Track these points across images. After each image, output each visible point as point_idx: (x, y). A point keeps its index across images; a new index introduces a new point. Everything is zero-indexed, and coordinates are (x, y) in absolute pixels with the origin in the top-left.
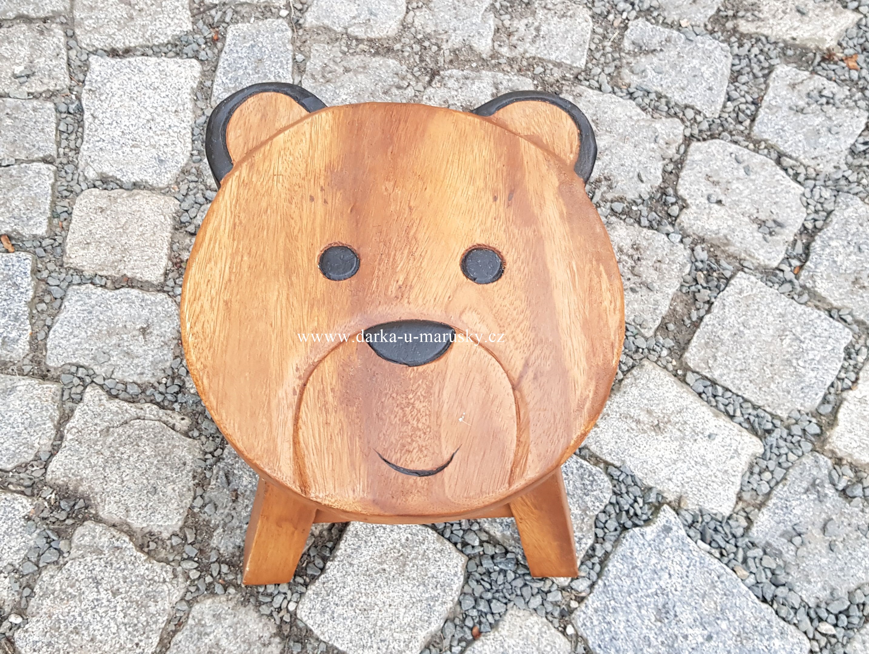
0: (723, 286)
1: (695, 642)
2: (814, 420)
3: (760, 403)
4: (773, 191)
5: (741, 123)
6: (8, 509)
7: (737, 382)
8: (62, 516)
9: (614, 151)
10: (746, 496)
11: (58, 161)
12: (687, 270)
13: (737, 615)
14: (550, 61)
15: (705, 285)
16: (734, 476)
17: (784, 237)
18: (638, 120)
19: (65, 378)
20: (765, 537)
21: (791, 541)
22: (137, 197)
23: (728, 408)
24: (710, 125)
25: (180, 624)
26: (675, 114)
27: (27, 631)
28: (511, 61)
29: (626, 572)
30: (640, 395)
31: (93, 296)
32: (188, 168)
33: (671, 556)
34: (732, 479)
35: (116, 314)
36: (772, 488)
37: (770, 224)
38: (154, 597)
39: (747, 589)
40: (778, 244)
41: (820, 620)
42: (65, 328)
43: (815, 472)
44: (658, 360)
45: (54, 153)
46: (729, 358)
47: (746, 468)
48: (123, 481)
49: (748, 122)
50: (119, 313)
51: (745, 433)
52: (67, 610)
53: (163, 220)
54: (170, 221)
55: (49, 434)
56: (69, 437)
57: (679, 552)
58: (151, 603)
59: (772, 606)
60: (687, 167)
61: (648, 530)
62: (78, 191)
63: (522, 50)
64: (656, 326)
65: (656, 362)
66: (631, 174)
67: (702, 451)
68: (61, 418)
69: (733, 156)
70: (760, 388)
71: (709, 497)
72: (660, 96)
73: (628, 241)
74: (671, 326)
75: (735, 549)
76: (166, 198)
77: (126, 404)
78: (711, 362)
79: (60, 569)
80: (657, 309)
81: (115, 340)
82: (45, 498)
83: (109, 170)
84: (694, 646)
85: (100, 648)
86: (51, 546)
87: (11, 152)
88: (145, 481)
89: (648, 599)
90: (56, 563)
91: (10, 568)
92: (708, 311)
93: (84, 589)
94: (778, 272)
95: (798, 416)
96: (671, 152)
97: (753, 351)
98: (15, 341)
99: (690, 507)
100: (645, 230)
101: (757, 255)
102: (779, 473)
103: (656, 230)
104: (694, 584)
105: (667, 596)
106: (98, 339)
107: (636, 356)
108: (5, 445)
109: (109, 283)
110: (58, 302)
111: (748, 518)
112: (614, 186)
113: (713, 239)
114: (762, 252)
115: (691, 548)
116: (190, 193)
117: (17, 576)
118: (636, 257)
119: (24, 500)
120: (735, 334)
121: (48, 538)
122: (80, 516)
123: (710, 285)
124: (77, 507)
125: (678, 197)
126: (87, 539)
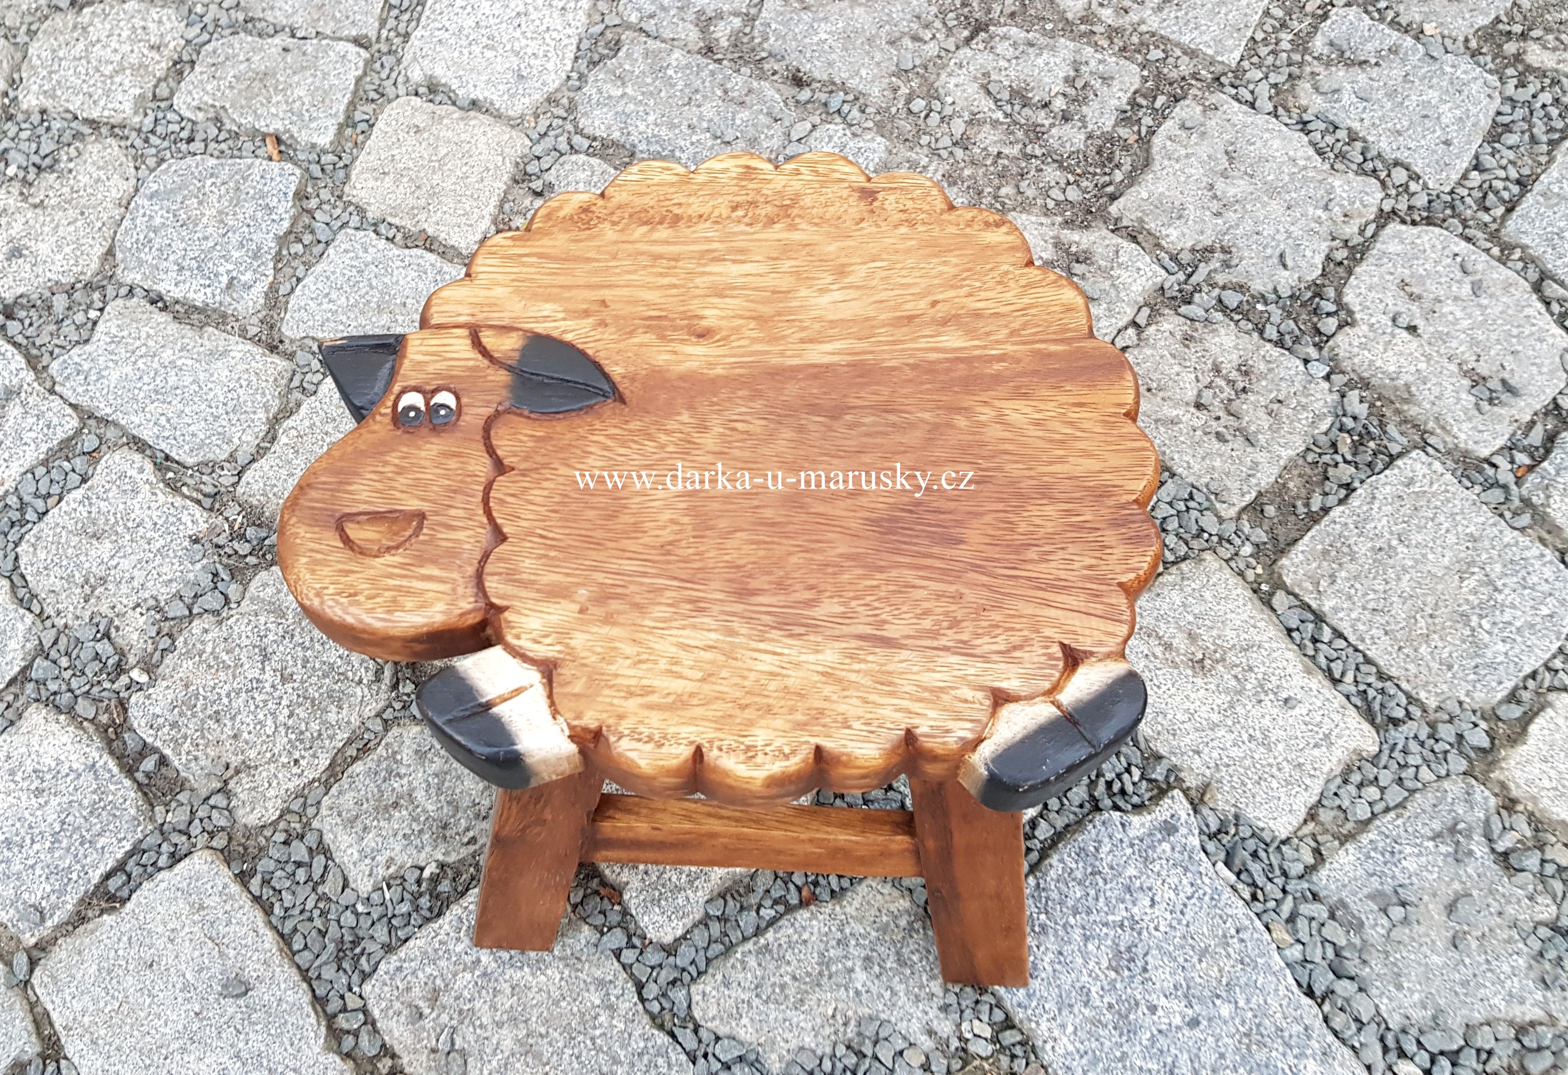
0: (1380, 466)
1: (1167, 1021)
2: (1483, 725)
3: (1394, 672)
4: (1515, 331)
5: (1487, 210)
6: (172, 519)
7: (1361, 627)
8: (243, 548)
9: (1249, 207)
10: (1325, 816)
11: (376, 47)
12: (1324, 427)
13: (1254, 1000)
14: (1178, 45)
15: (1349, 457)
16: (1311, 776)
17: (1514, 412)
18: (1305, 168)
19: (301, 357)
20: (1339, 890)
21: (1385, 911)
22: (472, 123)
23: (1332, 665)
24: (1430, 202)
25: (364, 750)
26: (1374, 171)
27: (148, 697)
28: (1113, 32)
29: (1079, 875)
30: (1184, 605)
31: (371, 249)
32: (559, 95)
33: (1164, 873)
34: (1308, 781)
35: (397, 283)
36: (1374, 815)
37: (1495, 384)
38: (340, 700)
39: (1283, 965)
40: (1500, 419)
41: (1402, 1054)
42: (320, 285)
43: (1460, 809)
44: (1231, 559)
45: (373, 35)
46: (1358, 586)
47: (1338, 771)
49: (1500, 211)
50: (401, 282)
51: (1352, 712)
52: (212, 683)
53: (500, 164)
54: (509, 167)
55: (256, 430)
56: (283, 439)
57: (1180, 870)
58: (333, 708)
59: (1320, 1006)
60: (1371, 260)
61: (1135, 820)
62: (392, 96)
63: (1136, 19)
64: (1244, 504)
65: (1227, 561)
66: (1269, 251)
67: (1266, 722)
68: (280, 411)
69: (1459, 259)
70: (1400, 648)
71: (1258, 799)
72: (1353, 137)
73: (1235, 357)
74: (1270, 510)
75: (1280, 895)
76: (514, 133)
78: (1324, 584)
79: (220, 623)
80: (1253, 476)
82: (227, 519)
83: (443, 74)
84: (1164, 1027)
85: (243, 752)
86: (215, 588)
87: (314, 21)
89: (1105, 930)
90: (216, 613)
91: (152, 602)
92: (1343, 501)
93: (244, 659)
94: (1486, 466)
95: (1458, 711)
96: (1350, 230)
97: (1405, 584)
98: (247, 287)
99: (1221, 805)
100: (1269, 346)
101: (1455, 430)
102: (1395, 795)
103: (1288, 349)
104: (1192, 928)
105: (1140, 934)
106: (362, 313)
107: (1195, 544)
108: (192, 428)
109: (399, 236)
110: (321, 246)
111: (1317, 852)
112: (1234, 262)
113: (1385, 386)
114: (1466, 426)
115: (1202, 869)
116: (551, 133)
117: (158, 617)
118: (1240, 385)
119: (198, 513)
120: (1380, 549)
121: (215, 575)
122: (269, 557)
123: (1358, 459)
124: (267, 542)
125: (1341, 305)
126: (270, 591)
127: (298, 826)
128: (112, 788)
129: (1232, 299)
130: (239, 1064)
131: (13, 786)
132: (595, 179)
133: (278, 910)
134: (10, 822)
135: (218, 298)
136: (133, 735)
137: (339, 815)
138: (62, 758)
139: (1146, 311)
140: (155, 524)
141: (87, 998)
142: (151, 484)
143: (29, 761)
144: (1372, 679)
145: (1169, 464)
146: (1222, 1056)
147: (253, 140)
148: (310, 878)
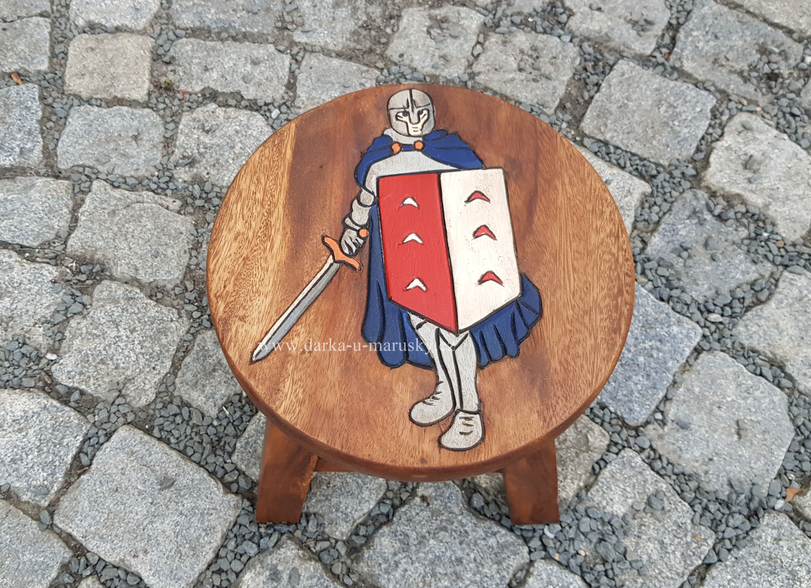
0: (608, 71)
2: (690, 166)
3: (646, 156)
6: (38, 275)
7: (625, 142)
8: (83, 277)
10: (640, 225)
11: (53, 16)
12: (578, 62)
15: (593, 72)
17: (654, 32)
19: (75, 177)
20: (658, 253)
21: (680, 256)
22: (120, 38)
23: (619, 161)
25: (187, 352)
27: (61, 364)
31: (91, 113)
32: (160, 14)
34: (627, 213)
35: (112, 125)
36: (660, 218)
37: (642, 22)
38: (165, 332)
39: (647, 292)
40: (649, 37)
41: (709, 312)
42: (71, 138)
43: (694, 203)
45: (49, 10)
46: (617, 125)
47: (638, 204)
48: (131, 248)
50: (114, 125)
51: (635, 178)
52: (93, 346)
53: (143, 53)
54: (148, 54)
55: (65, 218)
56: (83, 218)
58: (163, 337)
59: (668, 303)
62: (71, 37)
64: (556, 106)
68: (74, 206)
70: (644, 145)
73: (528, 44)
74: (568, 105)
76: (144, 37)
77: (127, 192)
78: (603, 129)
79: (85, 317)
80: (555, 92)
81: (112, 146)
82: (67, 267)
83: (95, 18)
85: (123, 374)
86: (75, 301)
87: (14, 11)
88: (149, 248)
90: (80, 313)
91: (43, 319)
92: (597, 91)
93: (106, 330)
94: (651, 58)
95: (678, 163)
97: (637, 118)
98: (31, 151)
100: (540, 35)
101: (633, 47)
102: (666, 206)
103: (550, 34)
106: (99, 145)
108: (31, 227)
109: (103, 104)
110: (63, 120)
111: (643, 241)
113: (596, 37)
114: (637, 44)
116: (163, 33)
117: (49, 325)
118: (535, 56)
119: (50, 268)
120: (621, 106)
121: (73, 295)
122: (98, 278)
123: (597, 71)
124: (94, 271)
125: (566, 9)
126: (105, 293)
127: (167, 398)
128: (60, 414)
129: (517, 19)
130: (183, 517)
131: (4, 433)
132: (195, 48)
133: (173, 440)
134: (11, 450)
135: (17, 160)
136: (60, 386)
137: (187, 384)
138: (27, 409)
139: (482, 36)
140: (29, 280)
141: (89, 518)
142: (19, 262)
143: (8, 417)
144: (638, 162)
145: (517, 99)
146: (636, 339)
147: (4, 79)
148: (183, 420)
